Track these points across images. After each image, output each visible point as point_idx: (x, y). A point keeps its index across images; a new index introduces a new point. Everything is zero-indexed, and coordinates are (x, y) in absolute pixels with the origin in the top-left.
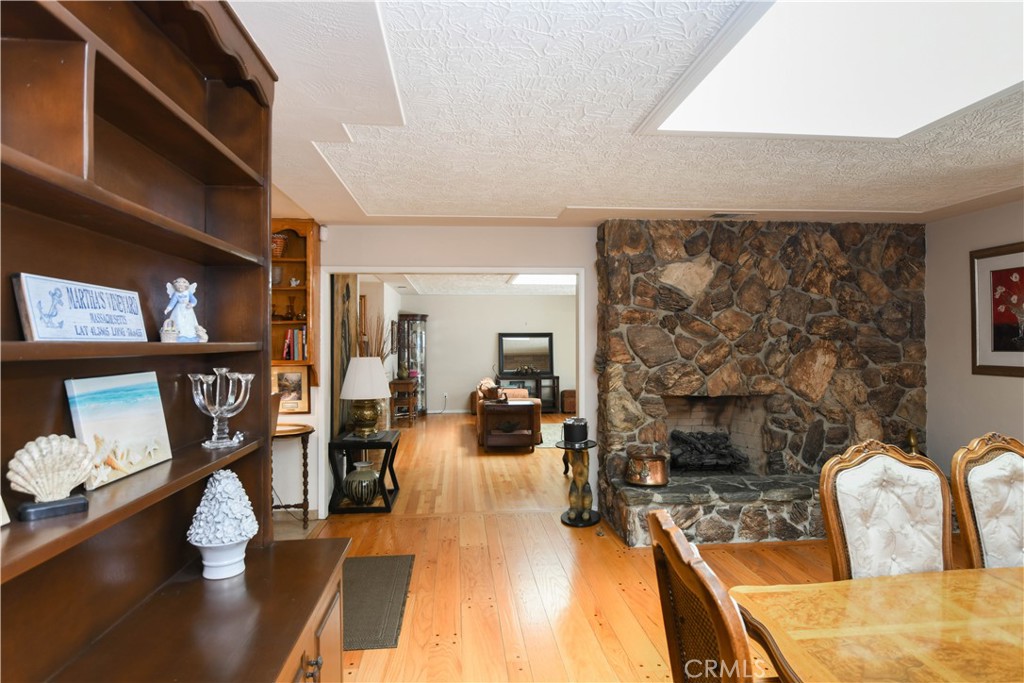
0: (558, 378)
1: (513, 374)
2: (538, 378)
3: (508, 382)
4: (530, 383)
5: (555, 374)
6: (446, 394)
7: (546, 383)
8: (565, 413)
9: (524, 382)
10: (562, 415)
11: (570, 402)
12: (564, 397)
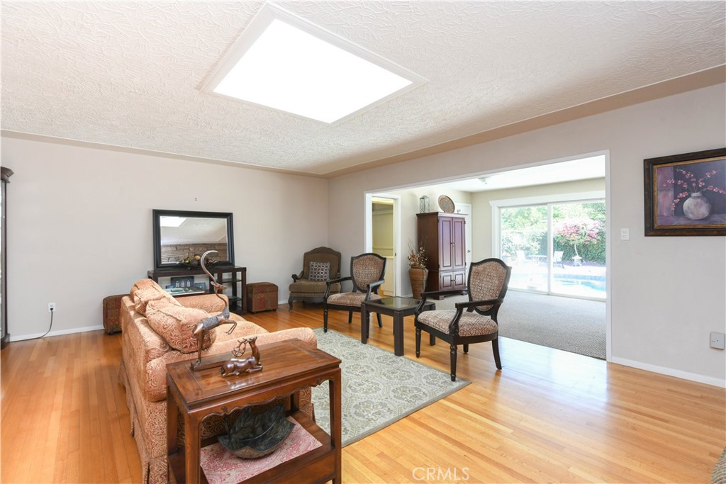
1: (176, 267)
3: (168, 279)
8: (253, 313)
9: (193, 278)
10: (251, 316)
11: (260, 299)
12: (252, 293)
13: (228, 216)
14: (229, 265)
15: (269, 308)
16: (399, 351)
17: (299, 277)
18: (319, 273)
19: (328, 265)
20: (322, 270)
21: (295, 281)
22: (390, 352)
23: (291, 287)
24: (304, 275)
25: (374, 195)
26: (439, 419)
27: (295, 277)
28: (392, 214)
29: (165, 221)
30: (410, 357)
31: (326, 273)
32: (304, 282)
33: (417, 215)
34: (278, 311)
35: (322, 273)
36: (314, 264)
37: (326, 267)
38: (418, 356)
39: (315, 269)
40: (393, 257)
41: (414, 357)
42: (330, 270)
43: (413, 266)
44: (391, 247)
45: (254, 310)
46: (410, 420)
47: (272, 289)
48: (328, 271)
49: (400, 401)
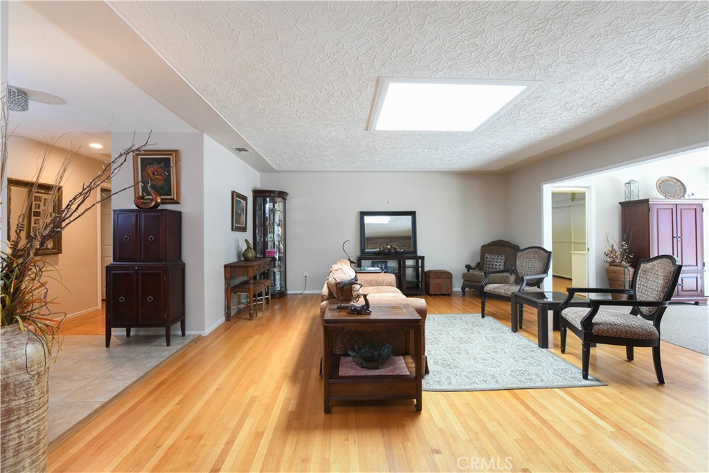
0: (423, 258)
1: (375, 253)
2: (400, 257)
3: (369, 262)
4: (392, 264)
5: (419, 253)
6: (307, 274)
7: (409, 262)
8: (430, 295)
9: (386, 262)
10: (428, 297)
11: (436, 284)
12: (429, 277)
13: (413, 214)
14: (413, 254)
15: (445, 292)
16: (544, 343)
17: (475, 268)
18: (493, 265)
19: (503, 258)
20: (497, 262)
21: (468, 271)
22: (534, 343)
23: (464, 276)
24: (479, 266)
25: (554, 185)
26: (540, 400)
27: (468, 267)
28: (585, 204)
29: (368, 220)
30: (553, 350)
31: (500, 265)
32: (477, 273)
33: (620, 203)
34: (452, 296)
35: (496, 265)
36: (489, 256)
37: (501, 259)
38: (563, 351)
39: (490, 261)
40: (586, 252)
41: (558, 352)
42: (505, 263)
43: (612, 263)
44: (583, 241)
45: (431, 293)
46: (511, 393)
47: (447, 276)
48: (502, 264)
49: (514, 379)
